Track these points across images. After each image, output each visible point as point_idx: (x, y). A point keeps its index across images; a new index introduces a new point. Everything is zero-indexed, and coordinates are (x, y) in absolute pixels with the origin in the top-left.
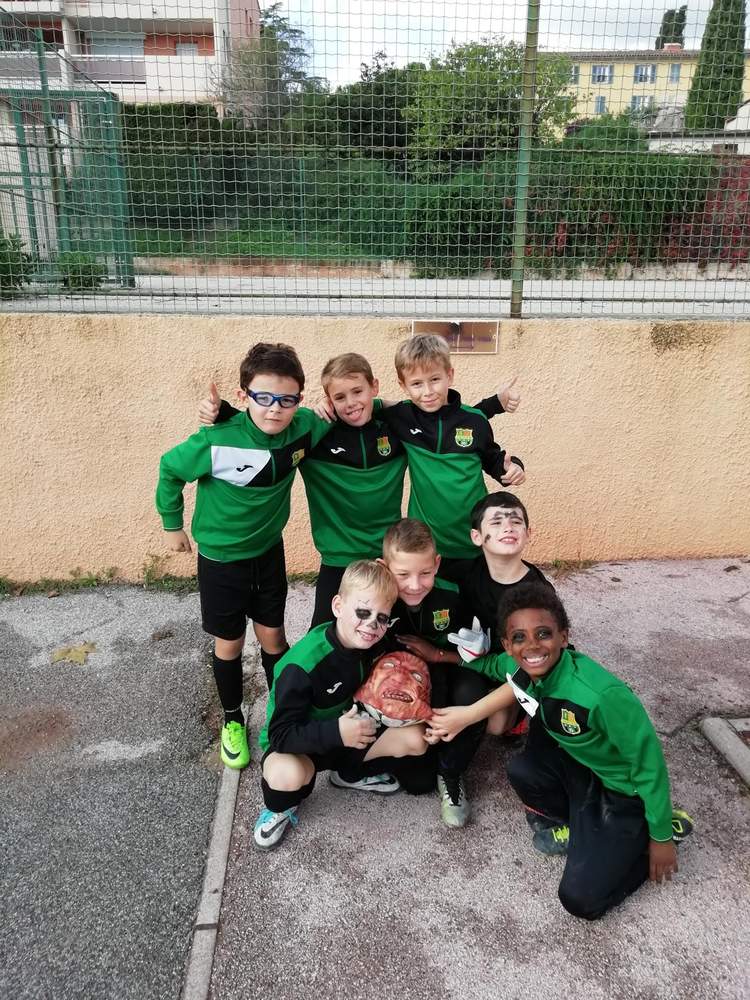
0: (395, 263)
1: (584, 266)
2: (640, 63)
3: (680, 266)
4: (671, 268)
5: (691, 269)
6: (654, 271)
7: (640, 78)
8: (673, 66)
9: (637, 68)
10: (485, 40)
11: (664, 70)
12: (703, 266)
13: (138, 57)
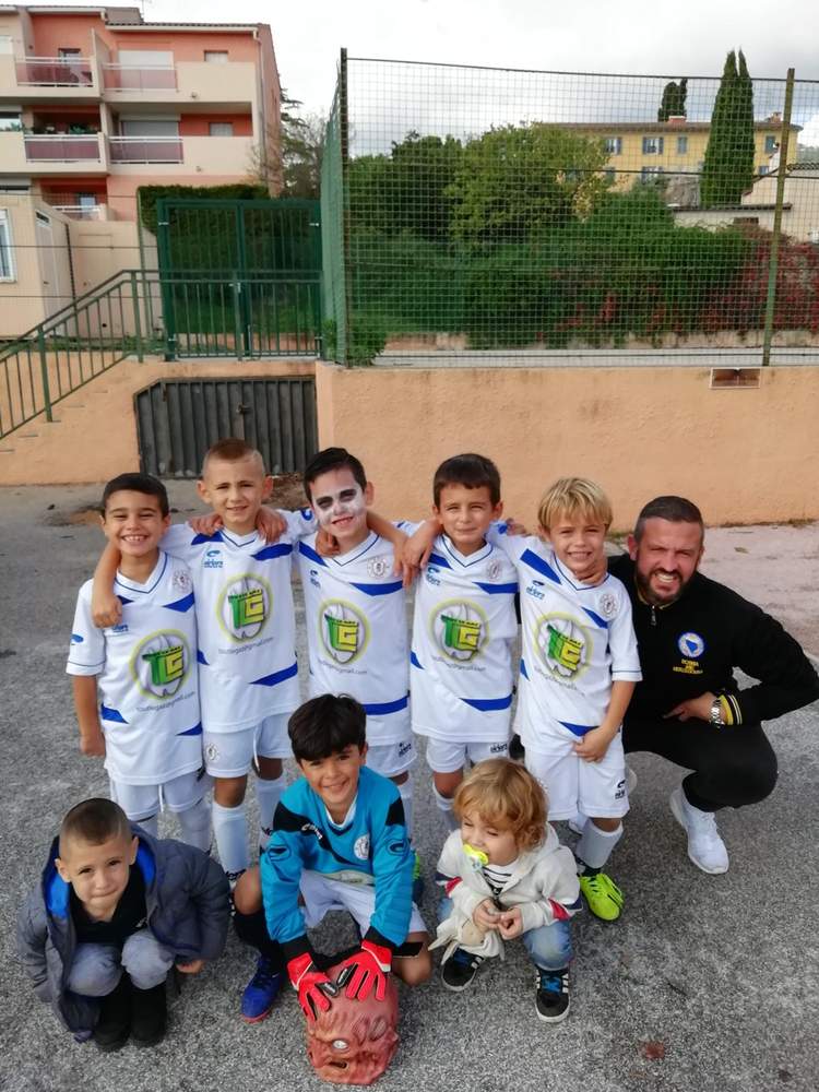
0: (450, 336)
1: (631, 336)
2: (647, 135)
3: (722, 334)
4: (712, 337)
5: (731, 338)
6: (698, 339)
7: (648, 150)
8: (680, 139)
9: (645, 140)
10: (523, 122)
11: (671, 142)
12: (742, 334)
13: (174, 138)
